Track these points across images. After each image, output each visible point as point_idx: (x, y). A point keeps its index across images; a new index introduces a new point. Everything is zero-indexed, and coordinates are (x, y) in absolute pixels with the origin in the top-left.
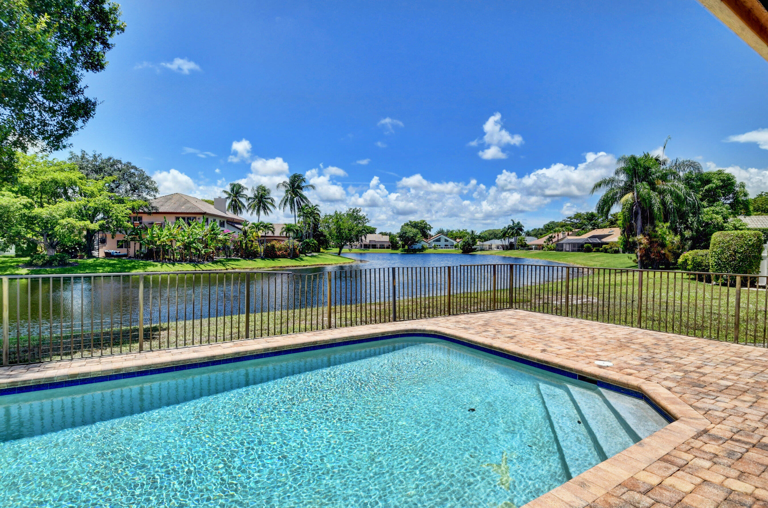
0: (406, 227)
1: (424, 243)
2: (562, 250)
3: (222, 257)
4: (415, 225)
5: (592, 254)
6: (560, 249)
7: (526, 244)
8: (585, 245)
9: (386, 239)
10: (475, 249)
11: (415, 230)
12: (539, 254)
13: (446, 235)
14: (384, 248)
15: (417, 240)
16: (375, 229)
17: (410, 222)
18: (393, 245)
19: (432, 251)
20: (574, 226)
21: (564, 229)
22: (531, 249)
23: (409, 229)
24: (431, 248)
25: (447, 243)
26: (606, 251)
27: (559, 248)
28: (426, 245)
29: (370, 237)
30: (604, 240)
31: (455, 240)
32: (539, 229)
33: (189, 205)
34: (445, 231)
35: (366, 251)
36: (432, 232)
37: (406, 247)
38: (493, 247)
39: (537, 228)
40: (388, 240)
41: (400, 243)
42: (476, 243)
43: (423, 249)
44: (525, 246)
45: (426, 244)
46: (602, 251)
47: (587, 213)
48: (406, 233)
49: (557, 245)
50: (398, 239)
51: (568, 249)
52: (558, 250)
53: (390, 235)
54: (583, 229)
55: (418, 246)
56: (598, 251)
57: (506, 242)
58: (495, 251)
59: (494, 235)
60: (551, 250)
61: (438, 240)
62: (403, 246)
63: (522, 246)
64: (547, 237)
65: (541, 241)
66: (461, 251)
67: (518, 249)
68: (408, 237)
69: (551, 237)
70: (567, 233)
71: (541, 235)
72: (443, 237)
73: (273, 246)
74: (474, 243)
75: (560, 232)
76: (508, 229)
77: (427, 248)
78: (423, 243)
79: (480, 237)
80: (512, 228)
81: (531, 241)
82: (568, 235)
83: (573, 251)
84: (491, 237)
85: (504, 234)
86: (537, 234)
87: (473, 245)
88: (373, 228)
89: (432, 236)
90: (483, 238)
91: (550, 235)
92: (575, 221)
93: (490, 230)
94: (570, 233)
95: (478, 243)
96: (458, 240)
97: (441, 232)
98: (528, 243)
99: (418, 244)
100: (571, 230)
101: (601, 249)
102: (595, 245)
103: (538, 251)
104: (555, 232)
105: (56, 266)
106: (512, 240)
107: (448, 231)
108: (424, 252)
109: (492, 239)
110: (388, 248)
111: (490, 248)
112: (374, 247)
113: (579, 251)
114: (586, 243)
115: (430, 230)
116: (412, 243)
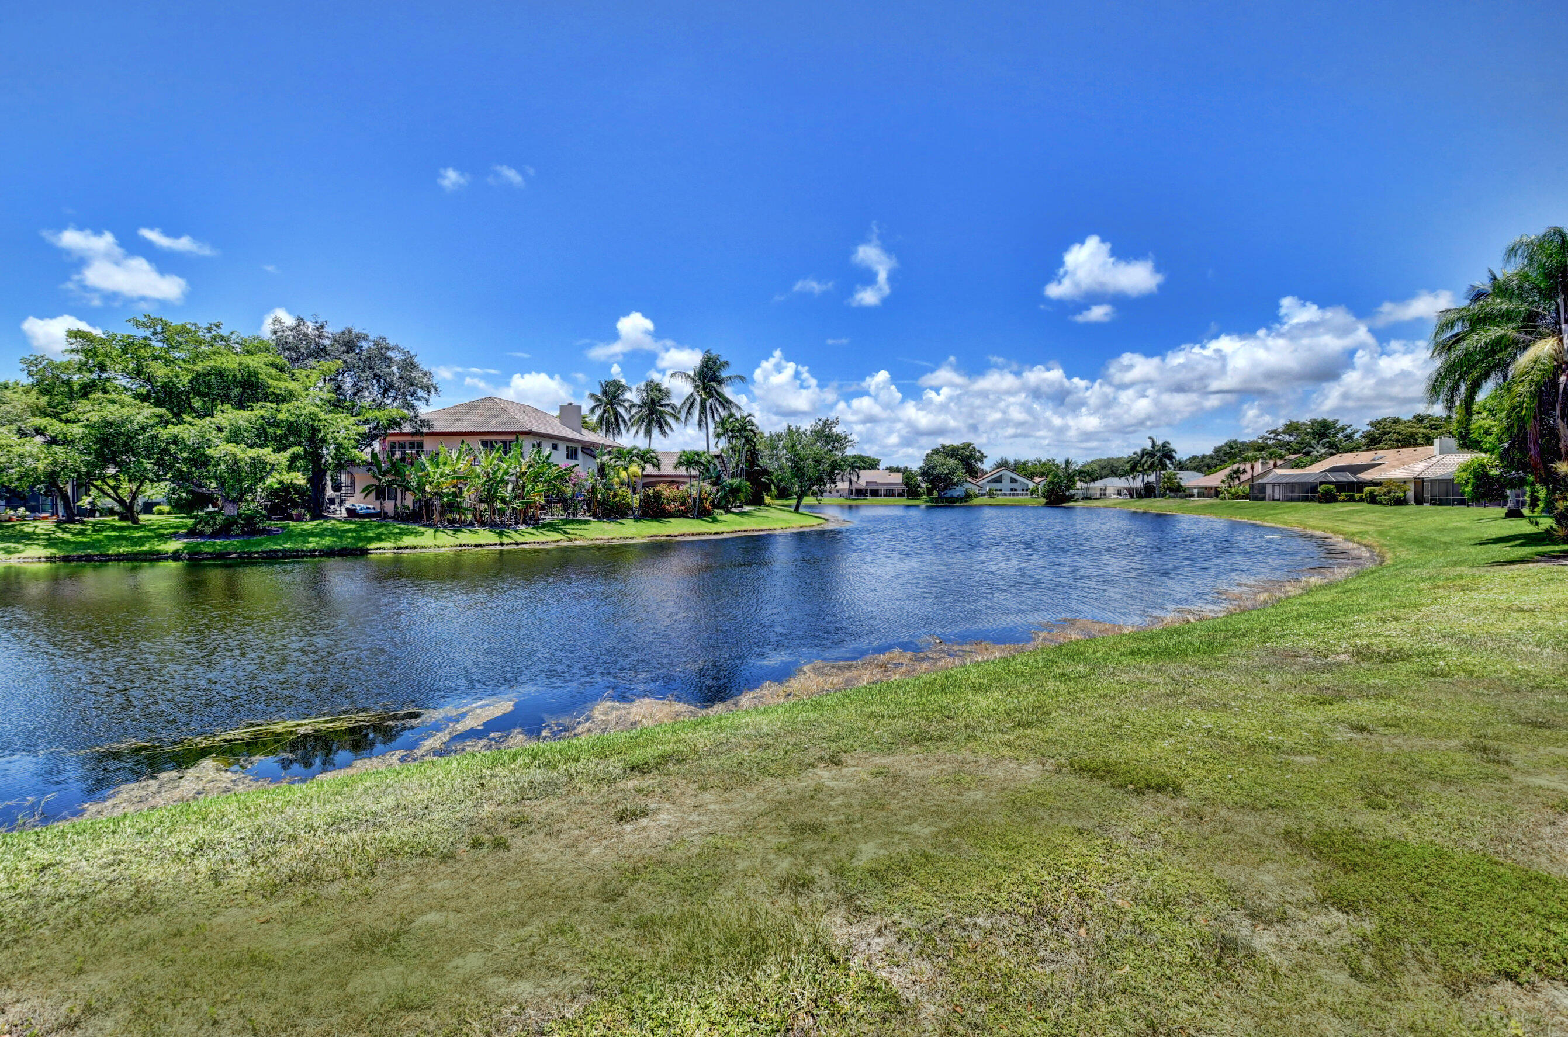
0: (935, 456)
1: (970, 486)
2: (1263, 499)
3: (556, 516)
4: (952, 452)
5: (1337, 507)
6: (1261, 495)
7: (1179, 486)
8: (1321, 488)
9: (898, 478)
10: (1073, 496)
11: (952, 462)
12: (1212, 505)
13: (1014, 471)
14: (893, 495)
15: (956, 480)
16: (878, 461)
17: (943, 446)
18: (911, 491)
19: (985, 499)
20: (1287, 446)
21: (1264, 454)
22: (1192, 496)
23: (941, 459)
24: (982, 495)
25: (1014, 486)
26: (1373, 499)
27: (1257, 493)
28: (975, 490)
29: (866, 477)
30: (1365, 476)
31: (1031, 478)
32: (1204, 457)
33: (505, 418)
34: (1012, 462)
35: (859, 502)
36: (986, 466)
37: (936, 494)
38: (1108, 492)
39: (1200, 454)
40: (901, 481)
41: (924, 485)
42: (1074, 484)
43: (968, 496)
44: (1177, 491)
45: (974, 487)
46: (1361, 500)
47: (1313, 422)
48: (933, 468)
49: (1252, 487)
50: (920, 478)
51: (1277, 497)
52: (1256, 499)
53: (905, 471)
54: (1307, 454)
55: (958, 491)
56: (1351, 499)
57: (1138, 484)
58: (1113, 499)
59: (1111, 469)
60: (1238, 498)
61: (998, 480)
62: (930, 492)
63: (1171, 490)
64: (1227, 471)
65: (1216, 479)
66: (1044, 500)
67: (1163, 495)
68: (938, 475)
69: (1237, 472)
70: (1272, 463)
71: (1209, 467)
72: (1008, 474)
73: (658, 496)
74: (1071, 485)
75: (1257, 459)
76: (1143, 456)
77: (976, 496)
78: (967, 485)
79: (1080, 473)
80: (1151, 455)
81: (1190, 480)
82: (1275, 466)
83: (1291, 500)
84: (1104, 472)
85: (1134, 466)
86: (1203, 465)
87: (1068, 488)
88: (874, 460)
89: (983, 473)
90: (1089, 474)
91: (1235, 467)
92: (1287, 437)
93: (1100, 460)
94: (1279, 462)
95: (1079, 484)
96: (1037, 480)
97: (1003, 465)
98: (1183, 484)
99: (958, 488)
100: (1281, 457)
101: (1357, 496)
102: (1341, 486)
103: (1209, 501)
104: (1245, 460)
105: (237, 536)
106: (1152, 478)
107: (1017, 463)
108: (970, 503)
109: (1106, 477)
110: (900, 495)
111: (1103, 494)
112: (875, 493)
113: (1305, 499)
114: (1321, 483)
115: (982, 462)
116: (946, 487)
